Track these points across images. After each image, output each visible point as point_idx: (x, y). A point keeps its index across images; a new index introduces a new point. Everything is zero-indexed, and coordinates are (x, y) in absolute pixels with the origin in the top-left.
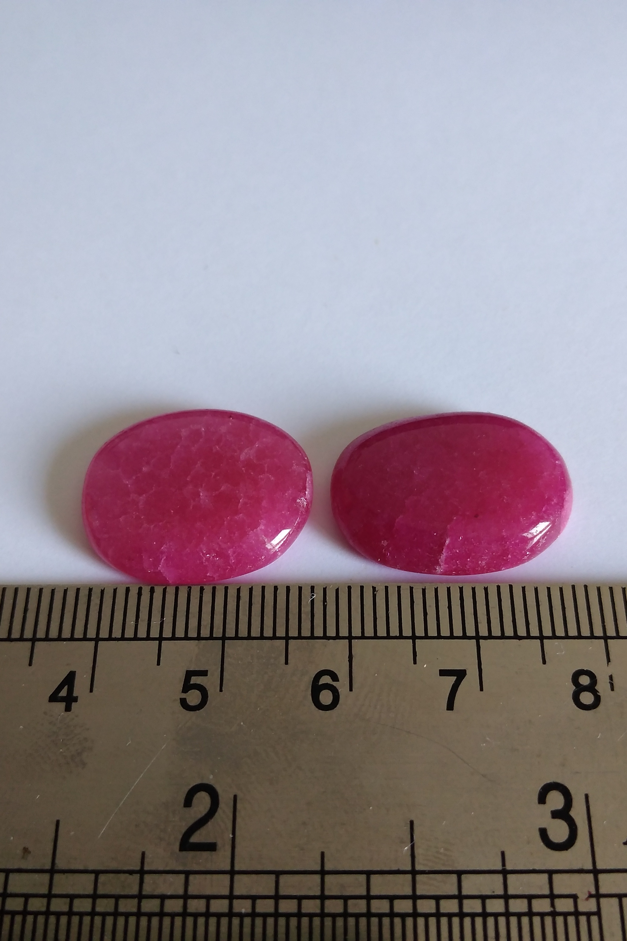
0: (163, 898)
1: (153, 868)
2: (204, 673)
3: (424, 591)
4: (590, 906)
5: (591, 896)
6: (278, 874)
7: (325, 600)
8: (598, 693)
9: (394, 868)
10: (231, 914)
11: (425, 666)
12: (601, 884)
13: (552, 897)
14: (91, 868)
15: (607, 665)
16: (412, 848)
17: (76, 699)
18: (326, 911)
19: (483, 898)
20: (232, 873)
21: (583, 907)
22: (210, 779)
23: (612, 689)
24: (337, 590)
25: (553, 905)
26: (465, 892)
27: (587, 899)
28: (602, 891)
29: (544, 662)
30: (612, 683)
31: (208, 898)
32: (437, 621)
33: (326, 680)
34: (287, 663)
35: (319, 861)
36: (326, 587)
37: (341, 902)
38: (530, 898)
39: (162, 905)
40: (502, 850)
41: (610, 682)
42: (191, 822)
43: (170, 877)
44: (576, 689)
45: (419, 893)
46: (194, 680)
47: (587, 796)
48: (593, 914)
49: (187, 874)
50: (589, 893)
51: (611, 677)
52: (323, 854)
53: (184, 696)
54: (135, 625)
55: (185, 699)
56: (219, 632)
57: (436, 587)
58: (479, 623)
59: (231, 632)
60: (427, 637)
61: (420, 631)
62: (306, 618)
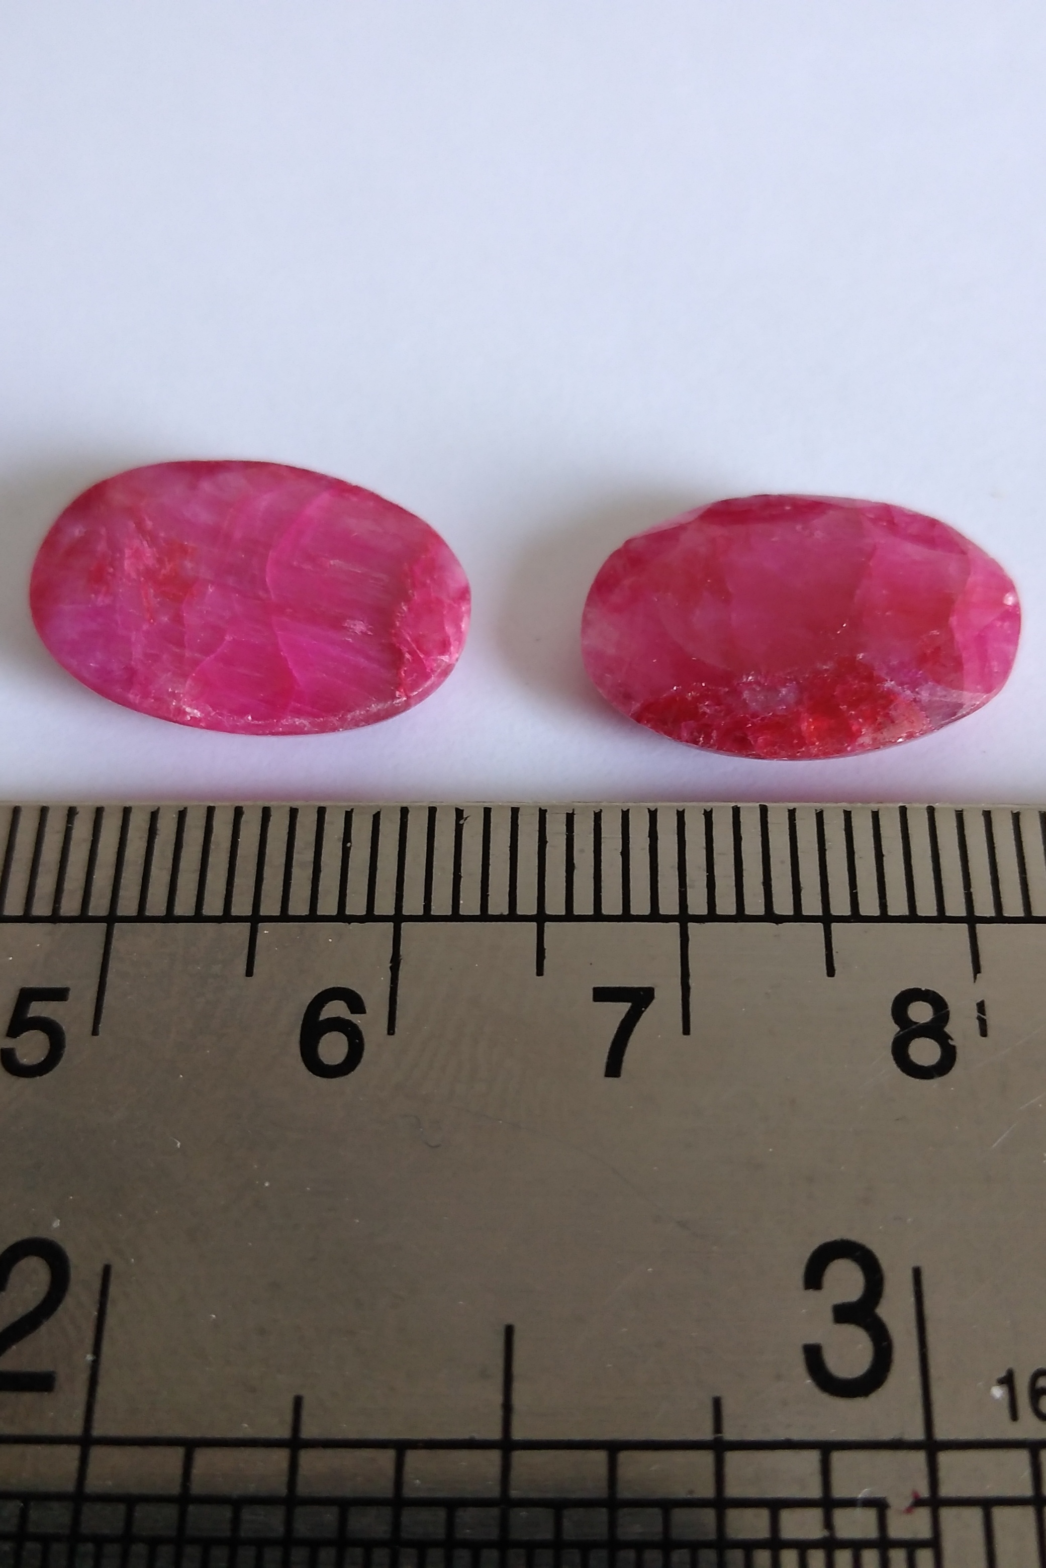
2: (59, 994)
3: (570, 818)
4: (918, 1525)
5: (918, 1502)
6: (188, 1446)
7: (347, 837)
8: (950, 1041)
9: (464, 1435)
11: (562, 981)
12: (942, 1474)
13: (827, 1504)
15: (973, 979)
16: (507, 1388)
18: (297, 1533)
19: (665, 1507)
20: (86, 1441)
21: (898, 1529)
22: (53, 1229)
23: (984, 1033)
24: (376, 817)
25: (828, 1524)
26: (623, 1493)
27: (909, 1510)
28: (946, 1490)
29: (831, 972)
30: (983, 1018)
31: (27, 1500)
32: (593, 880)
33: (336, 1009)
34: (249, 972)
35: (288, 1416)
36: (352, 809)
37: (332, 1513)
38: (775, 1506)
40: (717, 1394)
41: (979, 1018)
44: (901, 1033)
45: (516, 1492)
46: (37, 1009)
47: (916, 1274)
48: (922, 1544)
50: (915, 1495)
51: (981, 1007)
52: (298, 1402)
53: (10, 1043)
55: (12, 1051)
56: (100, 906)
57: (597, 811)
58: (690, 888)
59: (128, 905)
60: (569, 916)
61: (555, 905)
62: (301, 877)
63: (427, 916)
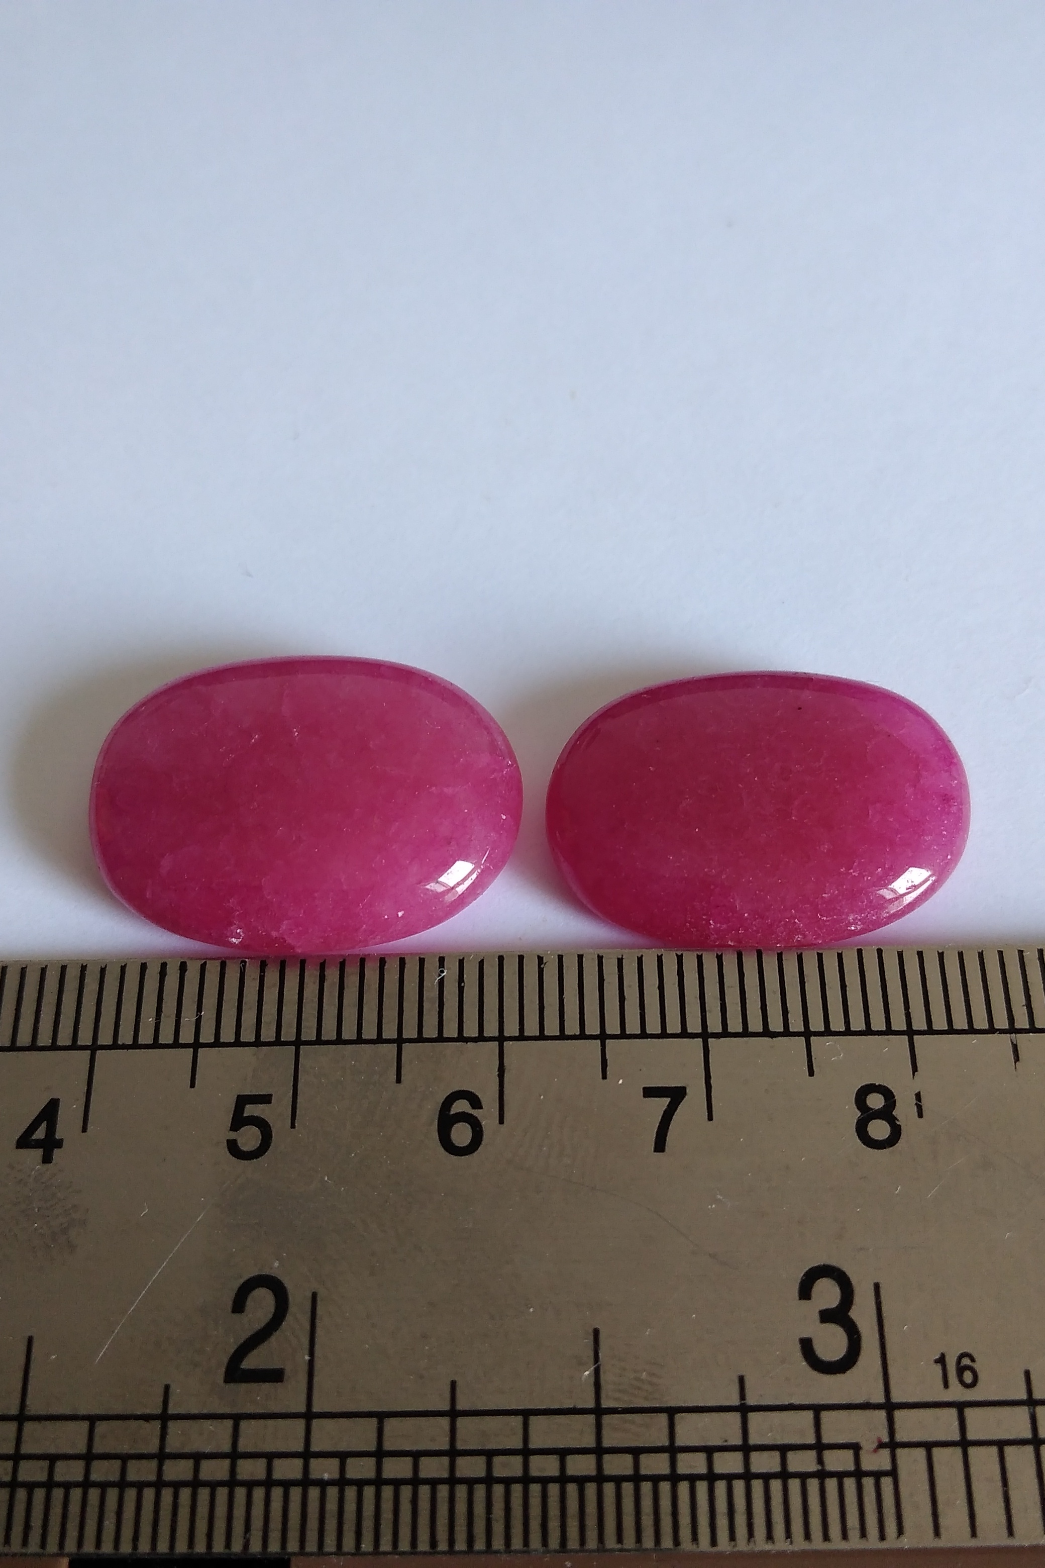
0: (198, 1458)
1: (182, 1410)
2: (266, 1099)
3: (620, 961)
4: (882, 1460)
5: (881, 1445)
6: (381, 1416)
7: (461, 979)
8: (896, 1121)
9: (567, 1404)
10: (306, 1482)
11: (621, 1082)
12: (897, 1426)
13: (820, 1447)
14: (83, 1411)
15: (912, 1076)
16: (597, 1372)
17: (59, 1144)
18: (458, 1474)
19: (709, 1451)
20: (309, 1416)
21: (869, 1463)
22: (274, 1268)
23: (920, 1115)
24: (481, 963)
25: (820, 1461)
26: (680, 1442)
27: (875, 1451)
28: (900, 1437)
29: (811, 1073)
30: (920, 1105)
31: (270, 1457)
32: (640, 1010)
33: (462, 1106)
34: (399, 1080)
35: (447, 1395)
36: (463, 958)
37: (481, 1461)
38: (784, 1450)
39: (196, 1470)
40: (740, 1373)
41: (916, 1104)
42: (244, 1336)
43: (209, 1425)
44: (862, 1116)
45: (606, 1443)
46: (250, 1110)
47: (877, 1287)
48: (885, 1474)
49: (237, 1418)
50: (880, 1441)
51: (918, 1096)
52: (453, 1384)
53: (233, 1135)
54: (156, 1023)
55: (235, 1141)
56: (289, 1033)
57: (640, 956)
58: (709, 1013)
59: (309, 1033)
60: (624, 1035)
61: (613, 1027)
62: (431, 1009)
63: (522, 1037)
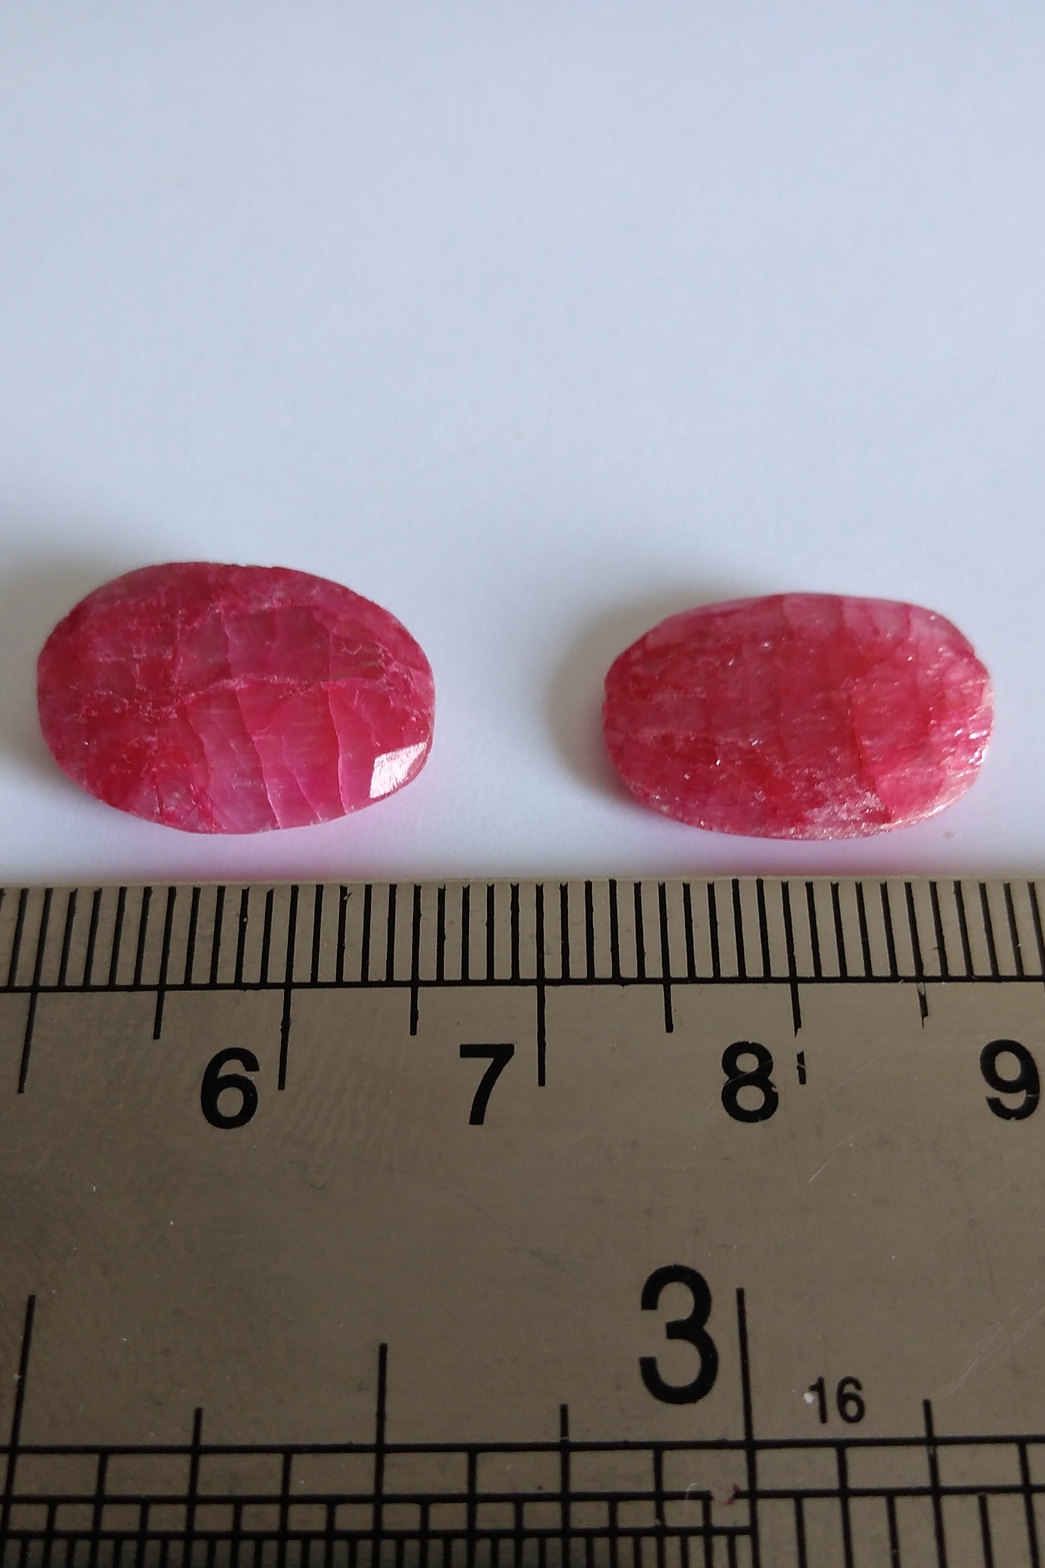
3: (441, 891)
4: (739, 1514)
5: (738, 1495)
6: (104, 1452)
7: (243, 913)
8: (773, 1088)
9: (343, 1440)
10: (4, 1534)
11: (433, 1039)
12: (760, 1470)
13: (660, 1497)
15: (794, 1032)
16: (381, 1399)
18: (197, 1527)
19: (519, 1501)
20: (13, 1451)
21: (722, 1517)
23: (803, 1081)
24: (270, 894)
25: (660, 1514)
26: (481, 1489)
27: (730, 1502)
29: (669, 1028)
30: (802, 1068)
32: (462, 950)
33: (233, 1068)
34: (156, 1036)
35: (190, 1428)
36: (249, 887)
37: (228, 1510)
38: (613, 1499)
40: (566, 1403)
41: (798, 1067)
44: (730, 1082)
45: (388, 1490)
47: (740, 1294)
48: (742, 1531)
50: (736, 1488)
51: (801, 1057)
52: (198, 1413)
56: (24, 977)
58: (548, 954)
59: (49, 977)
60: (440, 981)
61: (428, 972)
62: (203, 949)
63: (314, 983)
